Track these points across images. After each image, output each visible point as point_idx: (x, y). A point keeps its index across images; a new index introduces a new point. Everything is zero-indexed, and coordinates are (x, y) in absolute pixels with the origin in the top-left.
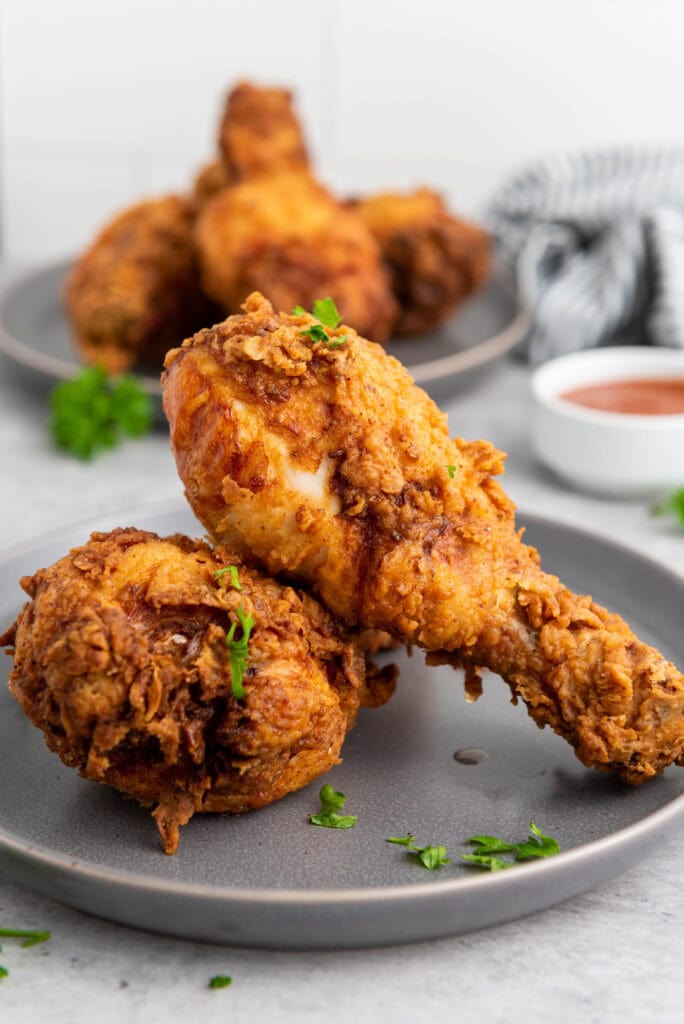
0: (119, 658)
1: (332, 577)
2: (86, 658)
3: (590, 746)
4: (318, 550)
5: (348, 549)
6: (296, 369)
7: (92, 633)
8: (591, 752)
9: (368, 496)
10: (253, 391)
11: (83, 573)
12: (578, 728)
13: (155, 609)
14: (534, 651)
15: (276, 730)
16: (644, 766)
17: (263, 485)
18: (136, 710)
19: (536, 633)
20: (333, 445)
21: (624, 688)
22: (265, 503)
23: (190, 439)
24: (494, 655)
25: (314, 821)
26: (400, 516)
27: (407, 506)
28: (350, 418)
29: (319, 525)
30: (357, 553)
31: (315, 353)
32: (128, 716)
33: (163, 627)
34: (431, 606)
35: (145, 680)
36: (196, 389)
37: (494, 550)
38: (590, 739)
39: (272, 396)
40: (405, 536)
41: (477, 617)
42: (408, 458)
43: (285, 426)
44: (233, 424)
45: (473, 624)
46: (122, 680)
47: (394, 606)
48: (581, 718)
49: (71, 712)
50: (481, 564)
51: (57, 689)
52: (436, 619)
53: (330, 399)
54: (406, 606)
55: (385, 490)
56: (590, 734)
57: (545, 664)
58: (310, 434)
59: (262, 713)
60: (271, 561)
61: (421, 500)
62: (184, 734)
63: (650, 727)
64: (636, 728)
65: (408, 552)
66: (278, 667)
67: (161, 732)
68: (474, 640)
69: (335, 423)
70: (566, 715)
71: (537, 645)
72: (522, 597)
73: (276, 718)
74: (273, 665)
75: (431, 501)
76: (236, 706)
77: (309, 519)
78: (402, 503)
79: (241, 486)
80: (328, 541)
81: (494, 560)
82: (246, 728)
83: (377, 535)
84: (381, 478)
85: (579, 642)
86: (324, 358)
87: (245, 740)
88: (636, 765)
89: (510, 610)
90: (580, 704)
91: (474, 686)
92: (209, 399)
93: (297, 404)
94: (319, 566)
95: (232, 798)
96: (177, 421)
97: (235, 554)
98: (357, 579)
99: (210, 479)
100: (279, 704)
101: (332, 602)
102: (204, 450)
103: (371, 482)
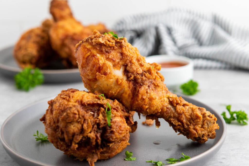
0: (81, 117)
1: (126, 96)
2: (73, 117)
3: (193, 133)
4: (122, 89)
5: (130, 88)
6: (113, 45)
7: (74, 111)
8: (193, 135)
9: (134, 74)
10: (102, 51)
11: (64, 98)
12: (189, 129)
13: (86, 105)
14: (175, 112)
15: (119, 134)
16: (205, 138)
17: (107, 74)
18: (85, 130)
19: (175, 108)
20: (124, 63)
21: (200, 118)
22: (108, 78)
23: (86, 65)
24: (165, 114)
25: (126, 159)
26: (142, 79)
27: (144, 77)
28: (127, 56)
29: (122, 83)
30: (132, 89)
31: (116, 41)
32: (83, 132)
33: (88, 110)
34: (150, 102)
35: (87, 122)
36: (87, 52)
37: (162, 88)
38: (193, 131)
39: (107, 52)
40: (144, 84)
41: (161, 104)
42: (141, 65)
43: (111, 59)
44: (98, 60)
45: (160, 106)
46: (81, 123)
47: (142, 102)
48: (190, 126)
49: (68, 133)
50: (160, 92)
51: (63, 127)
52: (152, 105)
53: (121, 52)
54: (145, 102)
55: (138, 73)
56: (193, 130)
57: (178, 115)
58: (117, 61)
59: (116, 130)
60: (109, 94)
61: (146, 75)
62: (96, 136)
63: (207, 127)
64: (203, 128)
65: (145, 88)
66: (116, 118)
67: (91, 136)
68: (160, 111)
69: (123, 57)
70: (185, 127)
71: (175, 111)
72: (170, 99)
73: (119, 131)
74: (115, 118)
75: (149, 75)
76: (109, 128)
77: (120, 81)
78: (142, 76)
79: (102, 74)
80: (125, 87)
81: (162, 90)
82: (112, 134)
83: (137, 84)
84: (137, 70)
85: (186, 109)
86: (118, 42)
87: (112, 137)
88: (203, 138)
89: (168, 102)
90: (189, 123)
91: (158, 124)
92: (90, 54)
93: (113, 54)
94: (122, 94)
95: (106, 155)
96: (82, 60)
97: (100, 93)
98: (132, 96)
99: (92, 74)
100: (119, 127)
101: (125, 103)
102: (91, 66)
103: (134, 71)
